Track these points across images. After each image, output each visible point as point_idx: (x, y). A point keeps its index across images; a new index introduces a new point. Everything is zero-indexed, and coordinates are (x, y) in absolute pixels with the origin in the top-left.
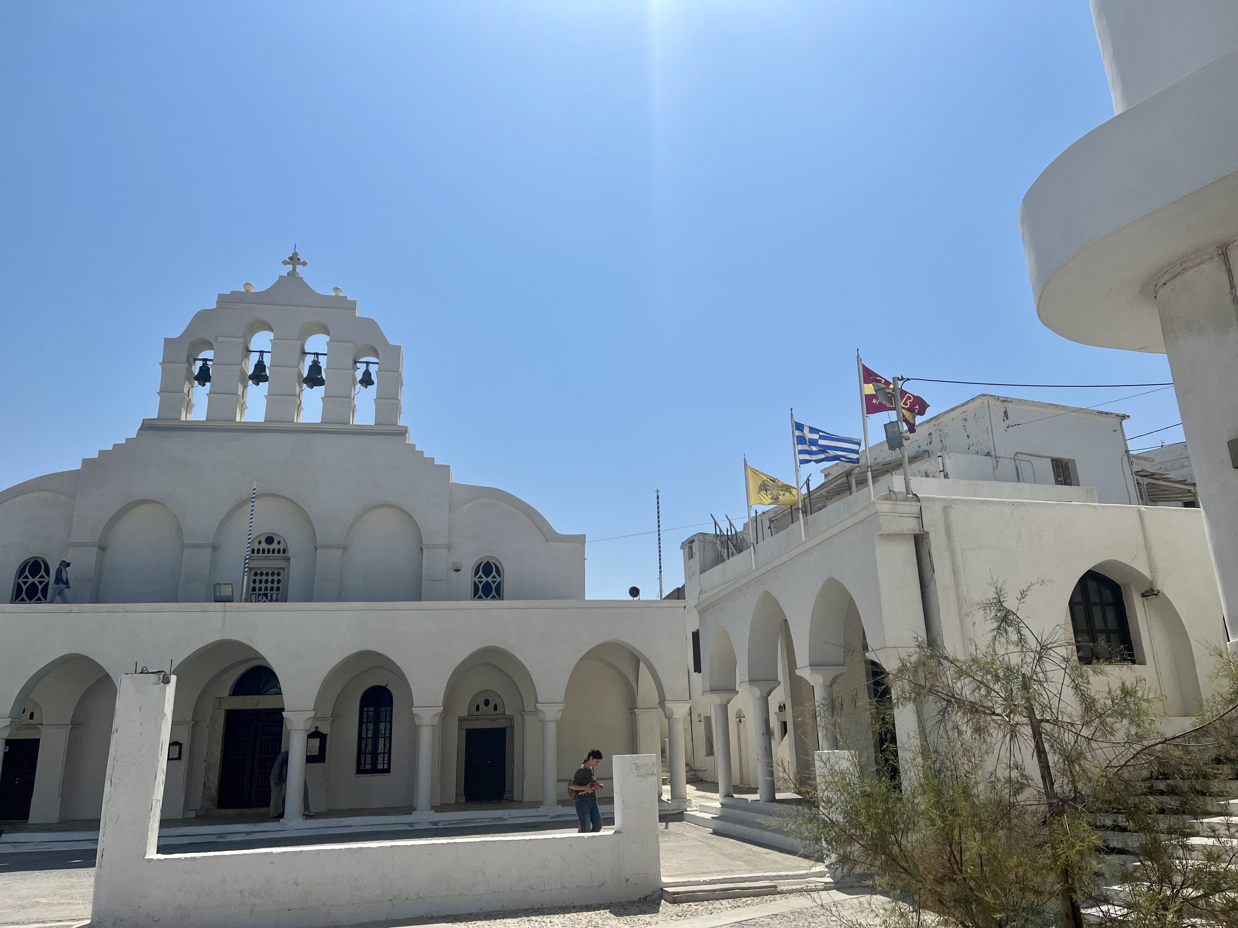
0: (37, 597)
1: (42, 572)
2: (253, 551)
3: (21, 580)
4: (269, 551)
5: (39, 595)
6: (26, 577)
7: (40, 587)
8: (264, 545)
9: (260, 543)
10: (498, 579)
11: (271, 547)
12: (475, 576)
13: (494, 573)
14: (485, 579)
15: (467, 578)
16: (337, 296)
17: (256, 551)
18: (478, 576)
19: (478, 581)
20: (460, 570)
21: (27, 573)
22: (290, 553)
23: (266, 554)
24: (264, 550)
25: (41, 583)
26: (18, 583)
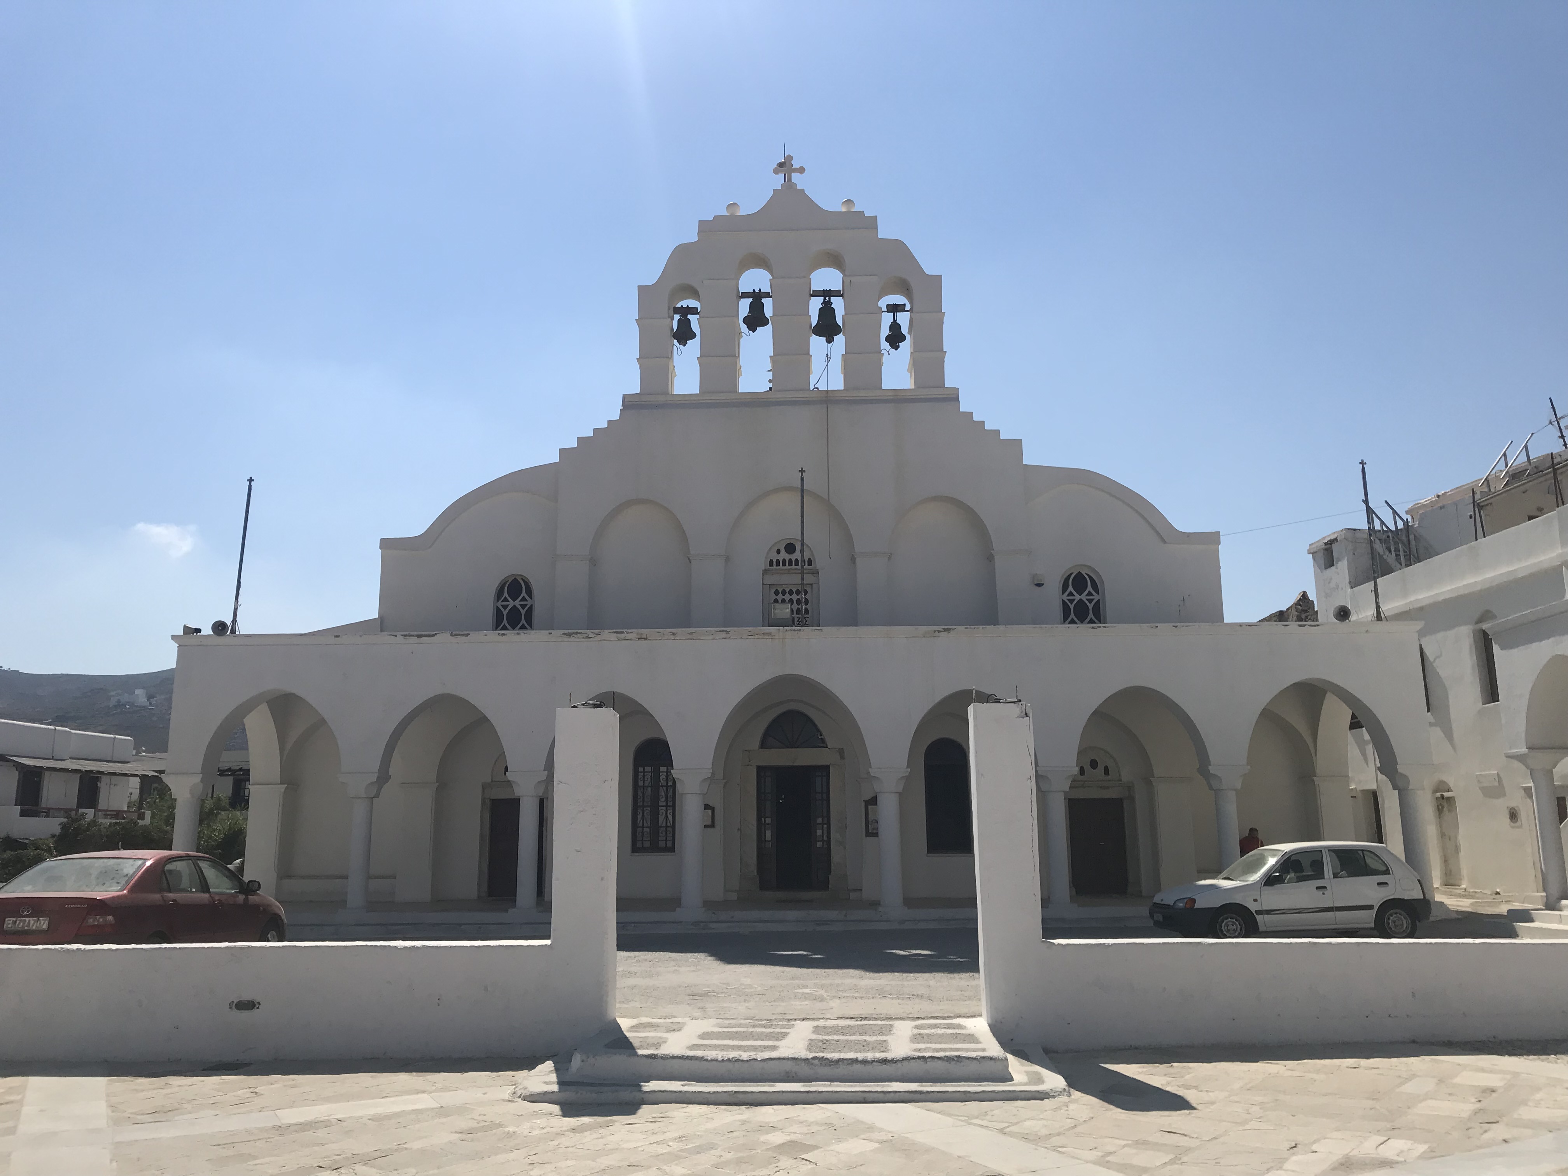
0: (520, 624)
1: (524, 594)
2: (771, 562)
3: (500, 604)
4: (790, 561)
5: (523, 621)
6: (506, 600)
7: (523, 612)
8: (784, 555)
9: (778, 552)
10: (1096, 597)
11: (793, 557)
12: (1063, 593)
13: (1089, 588)
14: (1077, 597)
15: (1053, 595)
16: (849, 213)
17: (775, 563)
18: (1067, 593)
19: (1069, 600)
20: (1043, 584)
21: (506, 594)
22: (819, 564)
23: (787, 567)
24: (784, 560)
25: (523, 606)
26: (497, 607)
